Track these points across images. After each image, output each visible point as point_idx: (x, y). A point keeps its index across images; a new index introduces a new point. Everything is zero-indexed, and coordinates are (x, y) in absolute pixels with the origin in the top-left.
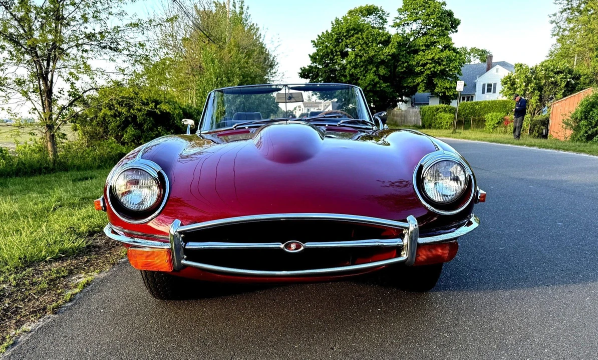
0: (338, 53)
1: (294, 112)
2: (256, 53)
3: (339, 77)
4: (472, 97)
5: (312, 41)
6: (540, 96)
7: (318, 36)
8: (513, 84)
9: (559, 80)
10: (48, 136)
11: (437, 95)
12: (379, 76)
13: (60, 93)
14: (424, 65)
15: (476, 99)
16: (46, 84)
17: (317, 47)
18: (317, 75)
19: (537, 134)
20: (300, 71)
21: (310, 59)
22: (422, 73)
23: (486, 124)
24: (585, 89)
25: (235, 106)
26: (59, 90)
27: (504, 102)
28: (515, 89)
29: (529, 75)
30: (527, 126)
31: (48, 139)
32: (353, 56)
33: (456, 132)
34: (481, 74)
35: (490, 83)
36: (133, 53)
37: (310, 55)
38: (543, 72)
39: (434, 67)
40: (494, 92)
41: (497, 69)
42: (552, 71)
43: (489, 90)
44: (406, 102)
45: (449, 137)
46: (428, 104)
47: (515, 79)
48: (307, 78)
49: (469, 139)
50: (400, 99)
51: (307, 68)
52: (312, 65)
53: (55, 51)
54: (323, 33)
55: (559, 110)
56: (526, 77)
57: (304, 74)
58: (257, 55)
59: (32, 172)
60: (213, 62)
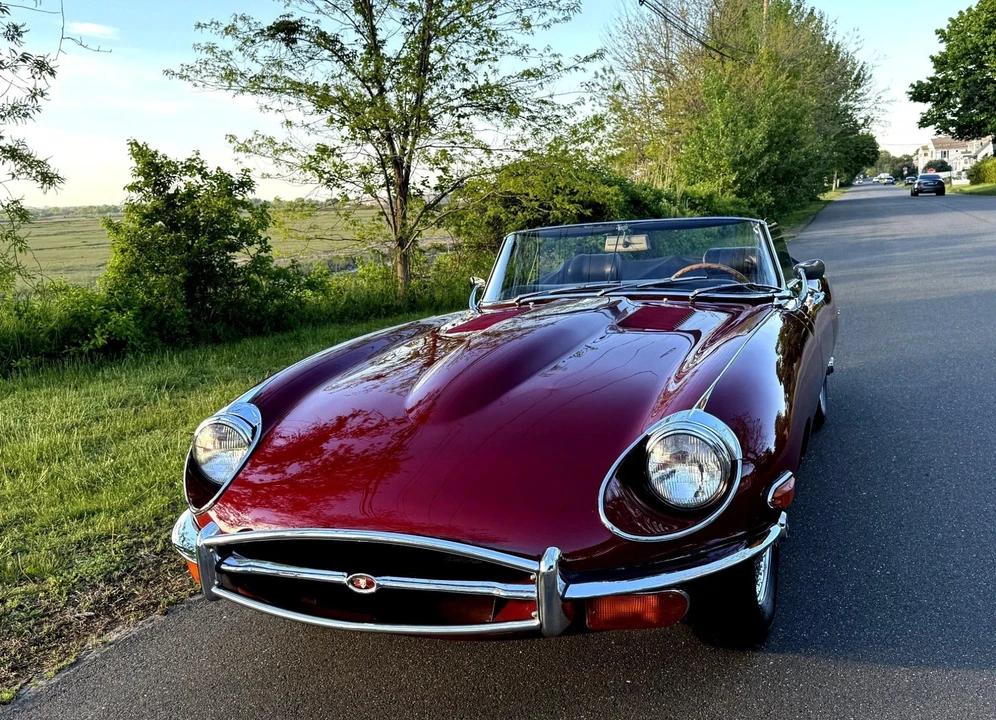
0: (991, 48)
1: (915, 158)
2: (809, 69)
5: (937, 32)
7: (951, 20)
10: (399, 255)
13: (423, 184)
16: (400, 174)
17: (948, 40)
18: (948, 95)
20: (912, 90)
21: (932, 64)
25: (758, 170)
31: (398, 260)
37: (932, 58)
48: (925, 102)
51: (925, 81)
52: (938, 75)
53: (418, 120)
54: (961, 12)
57: (919, 94)
58: (811, 72)
59: (366, 314)
60: (721, 94)
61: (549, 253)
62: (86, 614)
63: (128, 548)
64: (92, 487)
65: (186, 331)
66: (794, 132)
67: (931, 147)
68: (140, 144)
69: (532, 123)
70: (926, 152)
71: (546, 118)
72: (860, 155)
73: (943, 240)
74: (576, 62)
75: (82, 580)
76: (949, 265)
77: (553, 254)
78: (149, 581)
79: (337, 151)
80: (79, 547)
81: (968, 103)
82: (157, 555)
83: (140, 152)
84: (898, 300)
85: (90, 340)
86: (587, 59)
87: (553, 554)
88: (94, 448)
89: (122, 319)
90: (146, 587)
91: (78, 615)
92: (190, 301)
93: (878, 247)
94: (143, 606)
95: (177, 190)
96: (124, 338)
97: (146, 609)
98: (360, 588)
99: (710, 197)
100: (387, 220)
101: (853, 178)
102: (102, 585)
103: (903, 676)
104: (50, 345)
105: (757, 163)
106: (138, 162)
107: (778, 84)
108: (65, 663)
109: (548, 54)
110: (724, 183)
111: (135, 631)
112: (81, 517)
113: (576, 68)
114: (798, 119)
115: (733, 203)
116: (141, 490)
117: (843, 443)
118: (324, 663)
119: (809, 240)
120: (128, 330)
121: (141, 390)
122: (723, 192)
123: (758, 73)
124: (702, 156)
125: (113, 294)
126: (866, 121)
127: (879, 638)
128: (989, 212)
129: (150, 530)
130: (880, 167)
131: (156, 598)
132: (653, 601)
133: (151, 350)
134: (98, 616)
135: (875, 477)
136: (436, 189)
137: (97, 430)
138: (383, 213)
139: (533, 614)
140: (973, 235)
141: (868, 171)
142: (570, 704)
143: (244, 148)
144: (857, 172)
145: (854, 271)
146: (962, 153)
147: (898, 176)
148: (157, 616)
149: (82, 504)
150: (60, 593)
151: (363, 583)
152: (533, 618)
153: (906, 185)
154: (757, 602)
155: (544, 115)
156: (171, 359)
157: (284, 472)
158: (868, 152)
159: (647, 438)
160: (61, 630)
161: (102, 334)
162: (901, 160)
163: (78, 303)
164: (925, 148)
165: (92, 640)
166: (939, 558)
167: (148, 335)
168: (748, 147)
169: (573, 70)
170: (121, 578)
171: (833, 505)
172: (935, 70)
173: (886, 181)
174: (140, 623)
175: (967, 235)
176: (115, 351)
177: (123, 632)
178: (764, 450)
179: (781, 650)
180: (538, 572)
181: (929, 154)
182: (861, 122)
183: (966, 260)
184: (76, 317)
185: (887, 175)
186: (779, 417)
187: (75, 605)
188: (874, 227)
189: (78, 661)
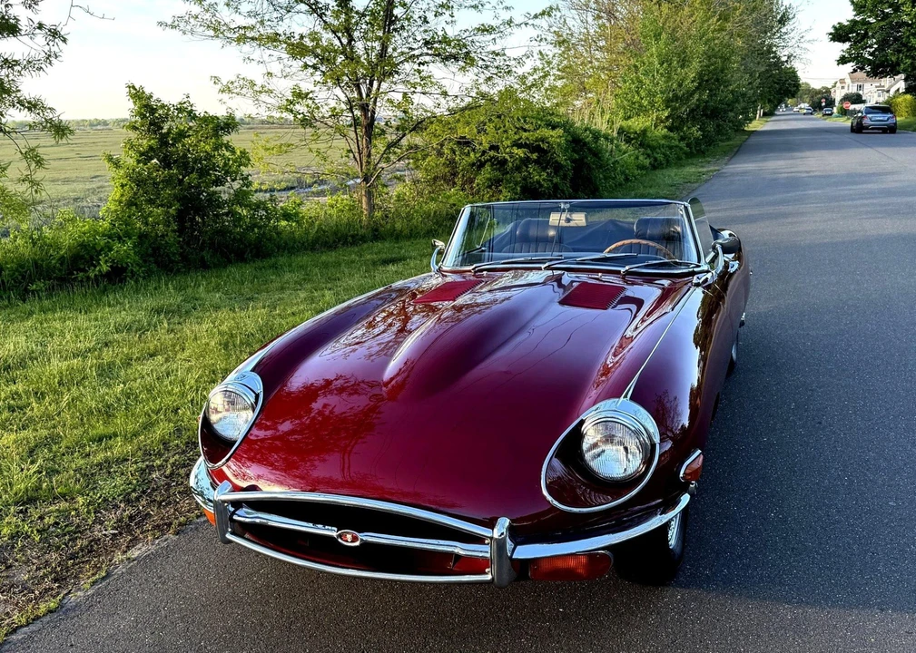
1: (832, 91)
2: (738, 13)
3: (908, 37)
10: (364, 190)
13: (386, 124)
16: (366, 115)
18: (865, 36)
20: (833, 31)
21: (852, 7)
25: (689, 107)
31: (363, 193)
48: (844, 41)
51: (846, 23)
52: (856, 18)
57: (839, 34)
58: (740, 15)
59: (334, 242)
60: (657, 36)
61: (497, 187)
62: (111, 532)
63: (143, 470)
64: (107, 412)
65: (178, 258)
66: (722, 71)
67: (848, 81)
68: (137, 87)
69: (485, 71)
70: (843, 85)
71: (497, 68)
72: (783, 86)
73: (853, 178)
74: (526, 19)
75: (105, 500)
76: (856, 206)
77: (500, 188)
78: (161, 502)
79: (311, 95)
80: (101, 469)
81: (883, 44)
82: (167, 477)
83: (137, 94)
84: (808, 242)
85: (95, 267)
86: (536, 17)
87: (504, 523)
88: (106, 372)
89: (123, 249)
90: (159, 508)
91: (104, 532)
92: (181, 231)
93: (794, 183)
94: (158, 526)
95: (169, 129)
96: (125, 265)
97: (161, 528)
98: (347, 541)
99: (644, 132)
100: (354, 157)
101: (775, 108)
102: (122, 505)
103: (787, 612)
104: (60, 270)
105: (688, 99)
106: (135, 104)
107: (709, 25)
108: (97, 576)
109: (501, 6)
110: (657, 119)
111: (153, 548)
112: (100, 440)
113: (526, 24)
114: (726, 59)
115: (665, 137)
116: (149, 416)
117: (750, 389)
118: (311, 584)
119: (733, 174)
120: (128, 258)
121: (141, 315)
122: (656, 126)
123: (692, 16)
124: (638, 93)
125: (114, 225)
126: (789, 57)
127: (769, 577)
128: (896, 149)
129: (160, 455)
130: (801, 97)
131: (168, 518)
132: (584, 560)
133: (148, 275)
134: (121, 534)
135: (775, 424)
136: (398, 129)
137: (107, 355)
138: (350, 151)
139: (487, 570)
140: (880, 174)
141: (789, 101)
142: (513, 628)
143: (227, 89)
144: (780, 102)
145: (770, 209)
146: (876, 87)
147: (816, 107)
148: (170, 536)
149: (100, 428)
150: (89, 512)
151: (349, 537)
152: (487, 574)
153: (824, 115)
154: (668, 545)
155: (496, 64)
156: (166, 285)
157: (276, 429)
158: (790, 84)
159: (582, 422)
160: (92, 546)
161: (106, 261)
162: (819, 92)
163: (85, 234)
164: (842, 81)
165: (119, 556)
166: (824, 504)
167: (145, 261)
168: (680, 85)
169: (523, 26)
170: (137, 499)
171: (738, 450)
172: (855, 13)
173: (805, 111)
174: (157, 542)
175: (874, 174)
176: (117, 276)
177: (144, 549)
178: (680, 427)
179: (687, 586)
180: (491, 538)
181: (846, 88)
182: (785, 59)
183: (871, 201)
184: (83, 245)
185: (806, 105)
186: (692, 389)
187: (101, 523)
188: (790, 162)
189: (108, 575)
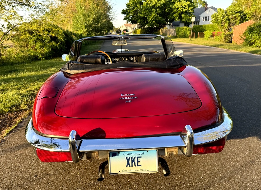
0: (139, 3)
1: (120, 28)
4: (199, 23)
6: (229, 23)
8: (217, 18)
9: (237, 16)
11: (183, 22)
12: (157, 14)
14: (178, 9)
15: (200, 24)
18: (129, 13)
19: (227, 41)
20: (122, 11)
22: (177, 12)
23: (205, 36)
24: (249, 20)
26: (2, 25)
27: (213, 25)
28: (218, 20)
29: (224, 14)
30: (223, 37)
32: (145, 5)
33: (191, 40)
34: (203, 12)
35: (206, 16)
36: (37, 7)
38: (230, 12)
39: (182, 9)
40: (208, 20)
41: (210, 10)
42: (234, 12)
43: (206, 20)
44: (169, 25)
45: (188, 42)
46: (179, 26)
47: (217, 16)
48: (125, 14)
49: (197, 44)
50: (167, 23)
51: (125, 9)
52: (127, 8)
55: (237, 30)
56: (222, 15)
57: (124, 12)
60: (81, 8)
67: (124, 26)
72: (109, 27)
81: (134, 15)
99: (81, 35)
105: (91, 27)
107: (94, 7)
110: (84, 31)
122: (83, 34)
123: (89, 4)
130: (113, 30)
141: (111, 31)
146: (131, 28)
147: (117, 32)
158: (111, 26)
162: (117, 29)
168: (89, 22)
181: (124, 28)
182: (111, 18)
185: (115, 32)
